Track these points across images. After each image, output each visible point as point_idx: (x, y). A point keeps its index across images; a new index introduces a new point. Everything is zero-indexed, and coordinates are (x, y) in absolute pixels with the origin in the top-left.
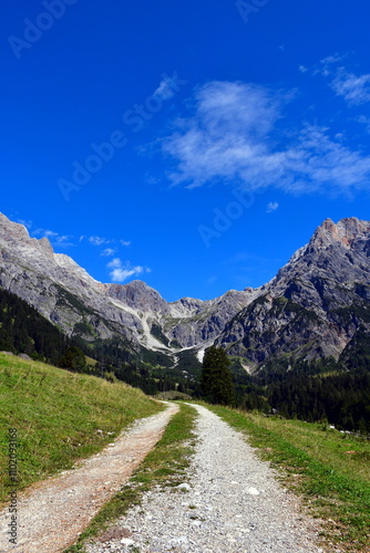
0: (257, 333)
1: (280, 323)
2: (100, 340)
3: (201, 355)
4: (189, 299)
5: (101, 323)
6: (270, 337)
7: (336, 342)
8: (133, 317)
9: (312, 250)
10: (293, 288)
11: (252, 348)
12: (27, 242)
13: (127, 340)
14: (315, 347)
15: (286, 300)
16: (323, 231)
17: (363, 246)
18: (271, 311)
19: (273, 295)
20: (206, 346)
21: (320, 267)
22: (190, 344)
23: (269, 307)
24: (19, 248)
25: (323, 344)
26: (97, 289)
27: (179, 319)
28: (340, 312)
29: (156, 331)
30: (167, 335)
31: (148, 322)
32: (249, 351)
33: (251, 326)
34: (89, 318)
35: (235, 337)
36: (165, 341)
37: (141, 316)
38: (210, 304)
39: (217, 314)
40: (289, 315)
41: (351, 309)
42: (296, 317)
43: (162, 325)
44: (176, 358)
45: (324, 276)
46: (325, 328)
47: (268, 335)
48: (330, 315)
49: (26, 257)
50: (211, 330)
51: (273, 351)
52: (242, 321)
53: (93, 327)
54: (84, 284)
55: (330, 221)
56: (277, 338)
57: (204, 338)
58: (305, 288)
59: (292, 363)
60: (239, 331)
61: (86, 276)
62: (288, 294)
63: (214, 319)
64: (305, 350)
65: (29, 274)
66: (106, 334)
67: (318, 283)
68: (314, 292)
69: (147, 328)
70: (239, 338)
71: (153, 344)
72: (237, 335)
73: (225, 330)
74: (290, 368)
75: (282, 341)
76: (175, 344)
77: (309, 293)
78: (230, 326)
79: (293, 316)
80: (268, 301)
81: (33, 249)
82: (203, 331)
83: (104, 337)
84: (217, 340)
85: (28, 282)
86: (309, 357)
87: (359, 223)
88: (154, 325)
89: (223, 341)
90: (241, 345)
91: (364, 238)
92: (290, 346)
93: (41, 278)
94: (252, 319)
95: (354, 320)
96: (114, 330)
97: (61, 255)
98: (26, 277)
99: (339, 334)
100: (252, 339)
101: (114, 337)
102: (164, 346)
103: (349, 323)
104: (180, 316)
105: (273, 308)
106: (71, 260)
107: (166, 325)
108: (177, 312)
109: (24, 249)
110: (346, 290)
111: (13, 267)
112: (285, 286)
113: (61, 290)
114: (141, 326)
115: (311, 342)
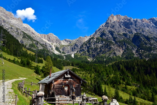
0: (92, 48)
1: (100, 45)
2: (38, 50)
3: (73, 56)
4: (67, 39)
5: (39, 44)
6: (97, 49)
7: (119, 51)
8: (50, 44)
9: (108, 23)
10: (103, 34)
11: (91, 53)
12: (13, 18)
13: (48, 50)
14: (113, 52)
15: (101, 38)
16: (111, 18)
17: (122, 23)
18: (96, 41)
19: (96, 37)
20: (74, 53)
21: (111, 28)
22: (68, 53)
23: (95, 40)
24: (10, 20)
25: (116, 52)
26: (38, 35)
27: (64, 45)
28: (120, 42)
29: (57, 49)
30: (60, 50)
31: (54, 46)
32: (90, 54)
33: (90, 46)
34: (34, 42)
35: (84, 50)
36: (60, 52)
37: (52, 44)
38: (74, 41)
39: (77, 43)
40: (102, 42)
41: (123, 41)
42: (105, 43)
43: (59, 47)
44: (64, 57)
45: (113, 31)
46: (116, 47)
47: (96, 49)
48: (116, 43)
49: (13, 23)
50: (75, 48)
51: (98, 54)
52: (86, 45)
53: (36, 45)
54: (33, 34)
55: (113, 15)
56: (99, 50)
57: (72, 51)
58: (107, 34)
59: (105, 58)
60: (85, 48)
61: (34, 31)
62: (101, 36)
63: (76, 45)
64: (110, 54)
65: (13, 28)
66: (41, 48)
67: (111, 33)
68: (110, 36)
69: (54, 48)
70: (85, 50)
71: (56, 52)
72: (85, 49)
73: (81, 48)
74: (105, 59)
75: (101, 51)
76: (63, 53)
77: (108, 36)
78: (82, 46)
79: (104, 43)
80: (94, 38)
81: (15, 21)
82: (72, 49)
83: (40, 48)
84: (78, 51)
85: (12, 30)
86: (111, 56)
87: (121, 16)
88: (56, 47)
89: (80, 51)
90: (87, 52)
91: (123, 21)
92: (104, 53)
93: (17, 29)
94: (89, 44)
95: (124, 44)
96: (44, 47)
97: (26, 24)
98: (11, 28)
99: (120, 48)
100: (90, 50)
101: (43, 49)
102: (60, 53)
103: (123, 45)
104: (64, 44)
105: (97, 40)
106: (29, 26)
107: (60, 47)
108: (64, 43)
109: (12, 20)
110: (121, 35)
111: (7, 25)
112: (100, 34)
113: (25, 33)
114: (52, 47)
115: (112, 51)
